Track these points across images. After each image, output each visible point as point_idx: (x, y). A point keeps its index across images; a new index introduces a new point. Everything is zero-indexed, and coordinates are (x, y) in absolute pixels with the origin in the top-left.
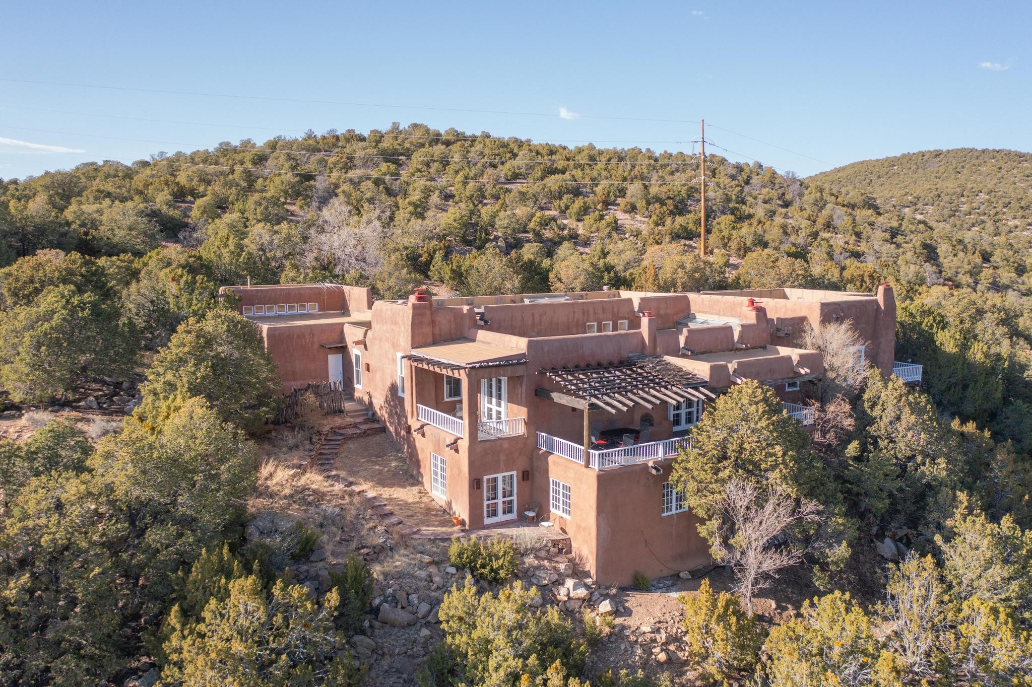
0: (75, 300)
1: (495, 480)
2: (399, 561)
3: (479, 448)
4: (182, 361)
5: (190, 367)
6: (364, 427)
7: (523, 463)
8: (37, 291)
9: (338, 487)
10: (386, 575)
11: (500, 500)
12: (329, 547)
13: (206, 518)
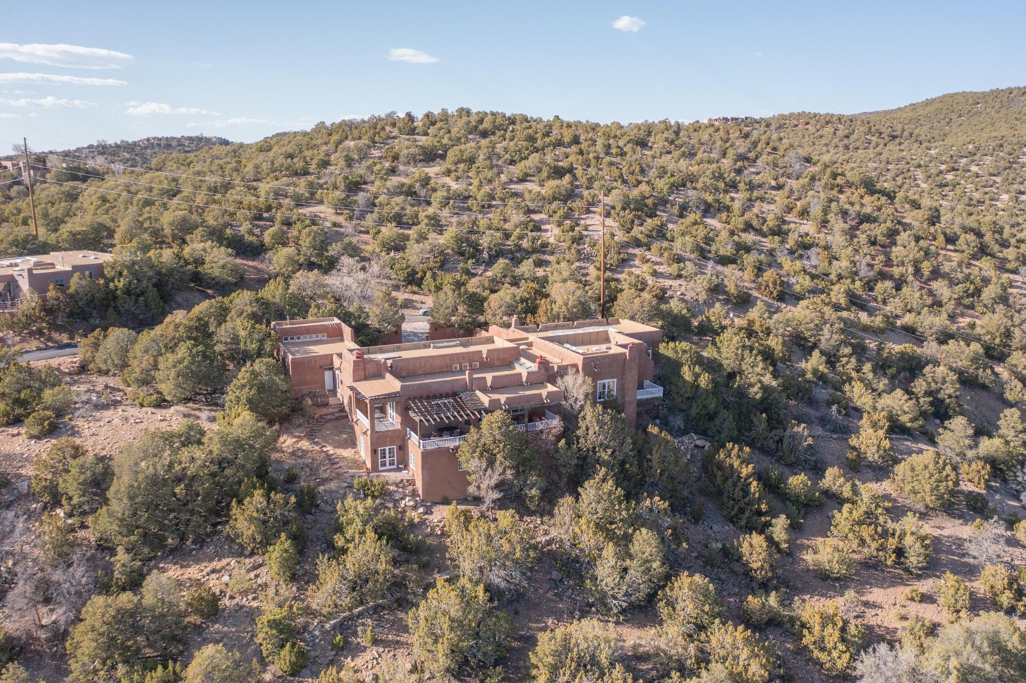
0: (194, 351)
1: (384, 450)
2: (333, 485)
3: (376, 435)
4: (244, 386)
5: (247, 390)
6: (337, 415)
7: (399, 442)
8: (176, 345)
9: (317, 448)
10: (325, 491)
11: (387, 460)
12: (303, 478)
13: (248, 466)
